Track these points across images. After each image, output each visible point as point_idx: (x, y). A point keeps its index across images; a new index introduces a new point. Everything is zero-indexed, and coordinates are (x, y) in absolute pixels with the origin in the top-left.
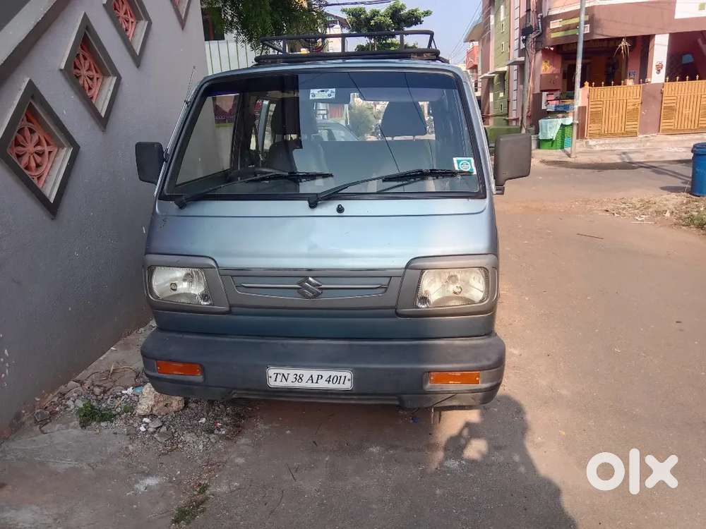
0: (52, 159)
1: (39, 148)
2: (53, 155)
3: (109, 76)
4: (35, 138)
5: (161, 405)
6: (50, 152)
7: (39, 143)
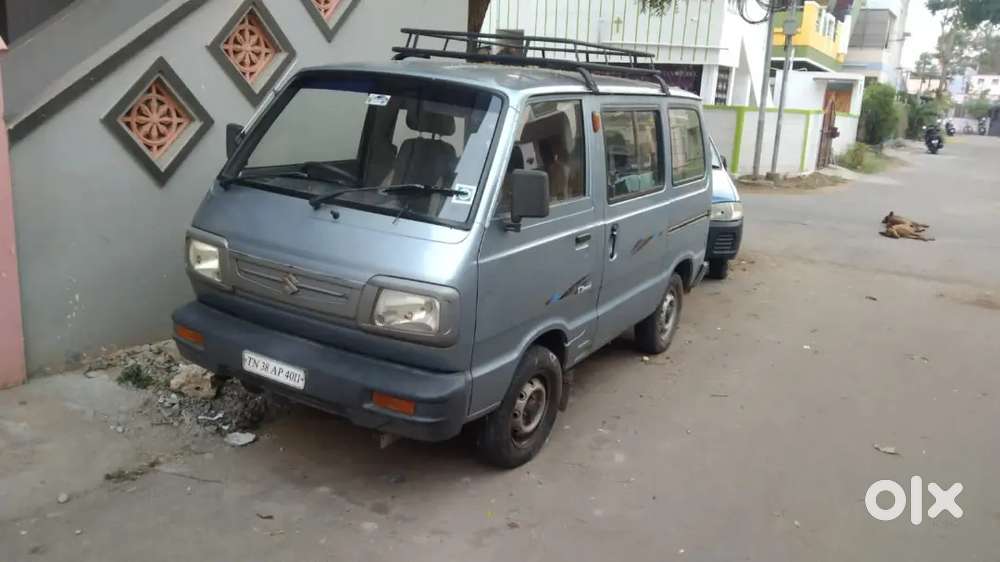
0: (179, 131)
1: (166, 119)
2: (182, 127)
3: (280, 51)
4: (164, 109)
5: (193, 386)
6: (179, 124)
7: (168, 113)
